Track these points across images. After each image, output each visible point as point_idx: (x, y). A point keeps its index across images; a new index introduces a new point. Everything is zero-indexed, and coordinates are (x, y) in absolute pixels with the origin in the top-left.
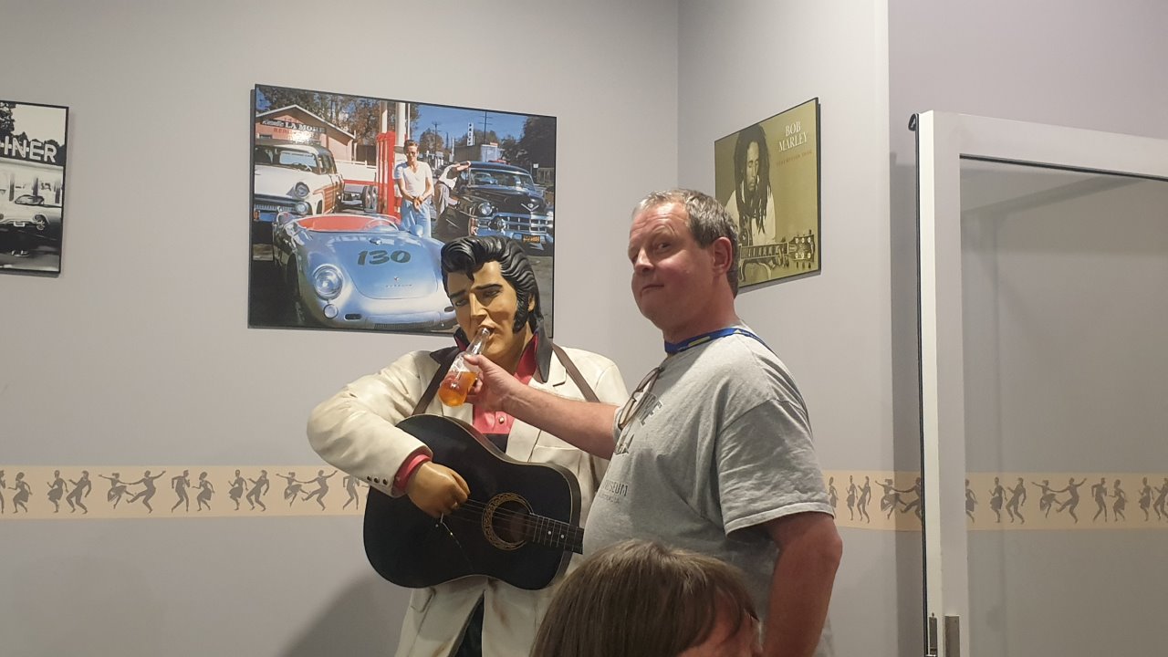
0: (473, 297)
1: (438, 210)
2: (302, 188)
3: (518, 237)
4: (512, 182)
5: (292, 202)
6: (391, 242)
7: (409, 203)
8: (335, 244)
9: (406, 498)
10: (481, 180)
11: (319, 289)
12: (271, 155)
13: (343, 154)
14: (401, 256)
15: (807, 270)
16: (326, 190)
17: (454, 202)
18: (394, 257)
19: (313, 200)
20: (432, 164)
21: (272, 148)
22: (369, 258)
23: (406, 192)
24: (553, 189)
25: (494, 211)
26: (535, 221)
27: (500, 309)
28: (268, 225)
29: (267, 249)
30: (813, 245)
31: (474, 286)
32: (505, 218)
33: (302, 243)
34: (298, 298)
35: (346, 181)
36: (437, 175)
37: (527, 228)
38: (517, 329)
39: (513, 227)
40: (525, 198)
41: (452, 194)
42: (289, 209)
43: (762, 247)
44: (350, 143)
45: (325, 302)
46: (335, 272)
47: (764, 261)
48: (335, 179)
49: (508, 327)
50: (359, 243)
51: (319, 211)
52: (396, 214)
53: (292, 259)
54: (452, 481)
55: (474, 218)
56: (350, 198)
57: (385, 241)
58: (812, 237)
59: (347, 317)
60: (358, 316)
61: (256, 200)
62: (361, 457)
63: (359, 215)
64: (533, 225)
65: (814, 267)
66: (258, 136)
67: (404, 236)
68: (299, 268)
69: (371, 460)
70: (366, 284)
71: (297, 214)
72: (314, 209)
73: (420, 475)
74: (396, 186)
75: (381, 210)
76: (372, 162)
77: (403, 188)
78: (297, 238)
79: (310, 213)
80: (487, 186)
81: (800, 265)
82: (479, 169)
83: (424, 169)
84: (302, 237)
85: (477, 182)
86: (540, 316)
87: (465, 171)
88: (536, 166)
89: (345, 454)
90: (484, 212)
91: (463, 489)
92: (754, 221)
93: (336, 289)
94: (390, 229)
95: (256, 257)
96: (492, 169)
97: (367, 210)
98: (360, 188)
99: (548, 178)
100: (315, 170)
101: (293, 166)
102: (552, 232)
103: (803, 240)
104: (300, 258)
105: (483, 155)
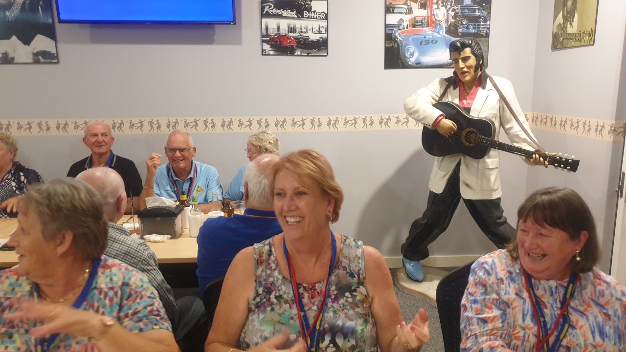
0: (460, 61)
1: (448, 24)
2: (402, 20)
3: (476, 31)
4: (475, 11)
5: (398, 26)
6: (431, 37)
7: (437, 22)
8: (412, 39)
9: (436, 130)
10: (463, 11)
11: (407, 55)
12: (391, 10)
13: (415, 6)
14: (434, 41)
15: (588, 44)
16: (410, 20)
17: (453, 21)
18: (432, 42)
19: (405, 24)
20: (446, 7)
21: (392, 7)
22: (423, 43)
23: (437, 18)
24: (490, 13)
25: (468, 23)
26: (483, 25)
27: (469, 65)
28: (390, 35)
29: (390, 42)
30: (592, 34)
31: (460, 57)
32: (472, 25)
33: (401, 40)
34: (400, 58)
35: (416, 16)
36: (448, 11)
37: (479, 28)
38: (476, 71)
39: (474, 28)
40: (479, 17)
41: (453, 18)
42: (397, 28)
43: (571, 33)
44: (418, 3)
45: (409, 59)
46: (412, 48)
47: (571, 39)
48: (412, 16)
49: (472, 71)
50: (420, 38)
51: (407, 28)
52: (433, 27)
53: (398, 45)
54: (452, 125)
55: (460, 26)
56: (417, 22)
57: (429, 37)
58: (592, 31)
59: (416, 64)
60: (419, 63)
61: (387, 26)
62: (421, 117)
63: (420, 28)
64: (482, 27)
65: (592, 43)
66: (387, 4)
67: (436, 34)
68: (400, 48)
69: (425, 118)
70: (422, 53)
71: (399, 29)
72: (405, 28)
73: (441, 123)
74: (433, 17)
75: (428, 26)
76: (425, 9)
77: (436, 17)
78: (400, 38)
79: (404, 29)
80: (465, 14)
81: (586, 42)
82: (463, 8)
83: (443, 9)
84: (402, 38)
85: (462, 13)
86: (484, 65)
87: (458, 9)
88: (484, 4)
89: (416, 115)
90: (464, 23)
91: (455, 127)
92: (569, 23)
93: (412, 55)
94: (431, 32)
95: (386, 46)
96: (468, 7)
97: (423, 26)
98: (421, 19)
99: (488, 10)
100: (406, 14)
101: (398, 13)
102: (489, 29)
103: (588, 32)
104: (400, 45)
105: (464, 2)
